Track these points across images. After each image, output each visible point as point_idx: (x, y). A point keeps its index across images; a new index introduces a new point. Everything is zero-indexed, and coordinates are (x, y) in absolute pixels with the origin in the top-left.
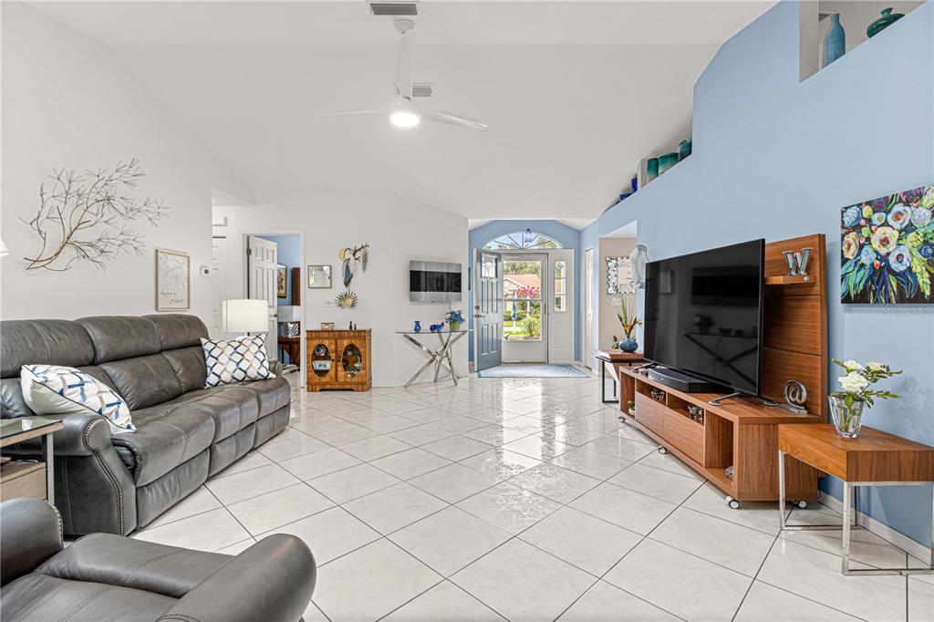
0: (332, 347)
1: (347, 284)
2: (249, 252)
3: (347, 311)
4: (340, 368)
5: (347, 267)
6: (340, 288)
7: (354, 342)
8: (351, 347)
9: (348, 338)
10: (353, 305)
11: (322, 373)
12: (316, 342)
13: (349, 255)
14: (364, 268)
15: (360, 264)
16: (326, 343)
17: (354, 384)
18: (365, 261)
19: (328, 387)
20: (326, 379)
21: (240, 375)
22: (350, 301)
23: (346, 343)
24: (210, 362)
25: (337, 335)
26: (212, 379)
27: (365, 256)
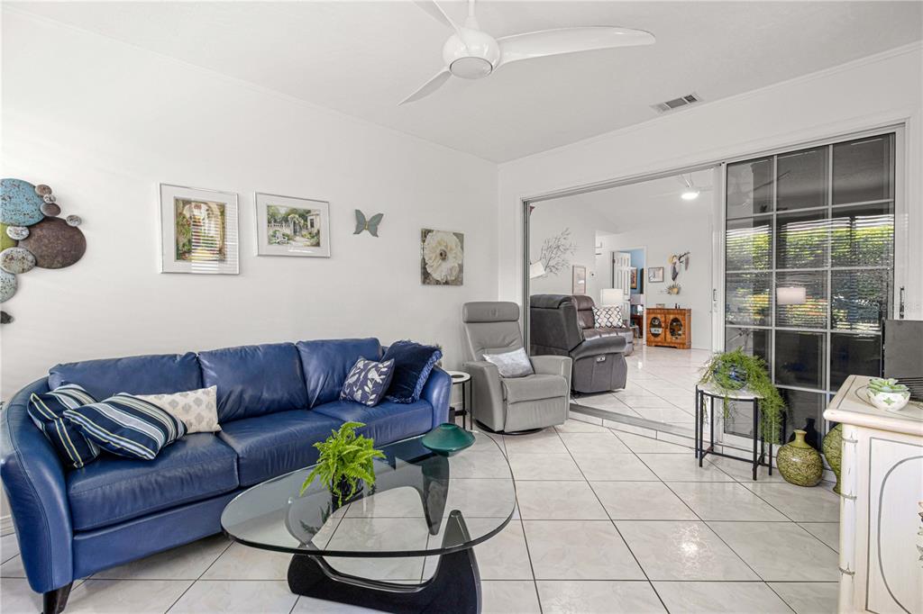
0: (663, 319)
1: (674, 279)
2: (614, 261)
3: (674, 296)
4: (668, 333)
5: (674, 268)
6: (670, 282)
7: (677, 316)
8: (676, 320)
9: (673, 314)
10: (678, 293)
11: (656, 335)
12: (653, 316)
13: (675, 260)
14: (686, 268)
15: (683, 265)
16: (659, 316)
17: (678, 343)
18: (687, 263)
19: (660, 344)
20: (658, 339)
21: (609, 324)
22: (676, 290)
23: (672, 317)
24: (596, 317)
25: (666, 312)
26: (597, 325)
27: (687, 260)
